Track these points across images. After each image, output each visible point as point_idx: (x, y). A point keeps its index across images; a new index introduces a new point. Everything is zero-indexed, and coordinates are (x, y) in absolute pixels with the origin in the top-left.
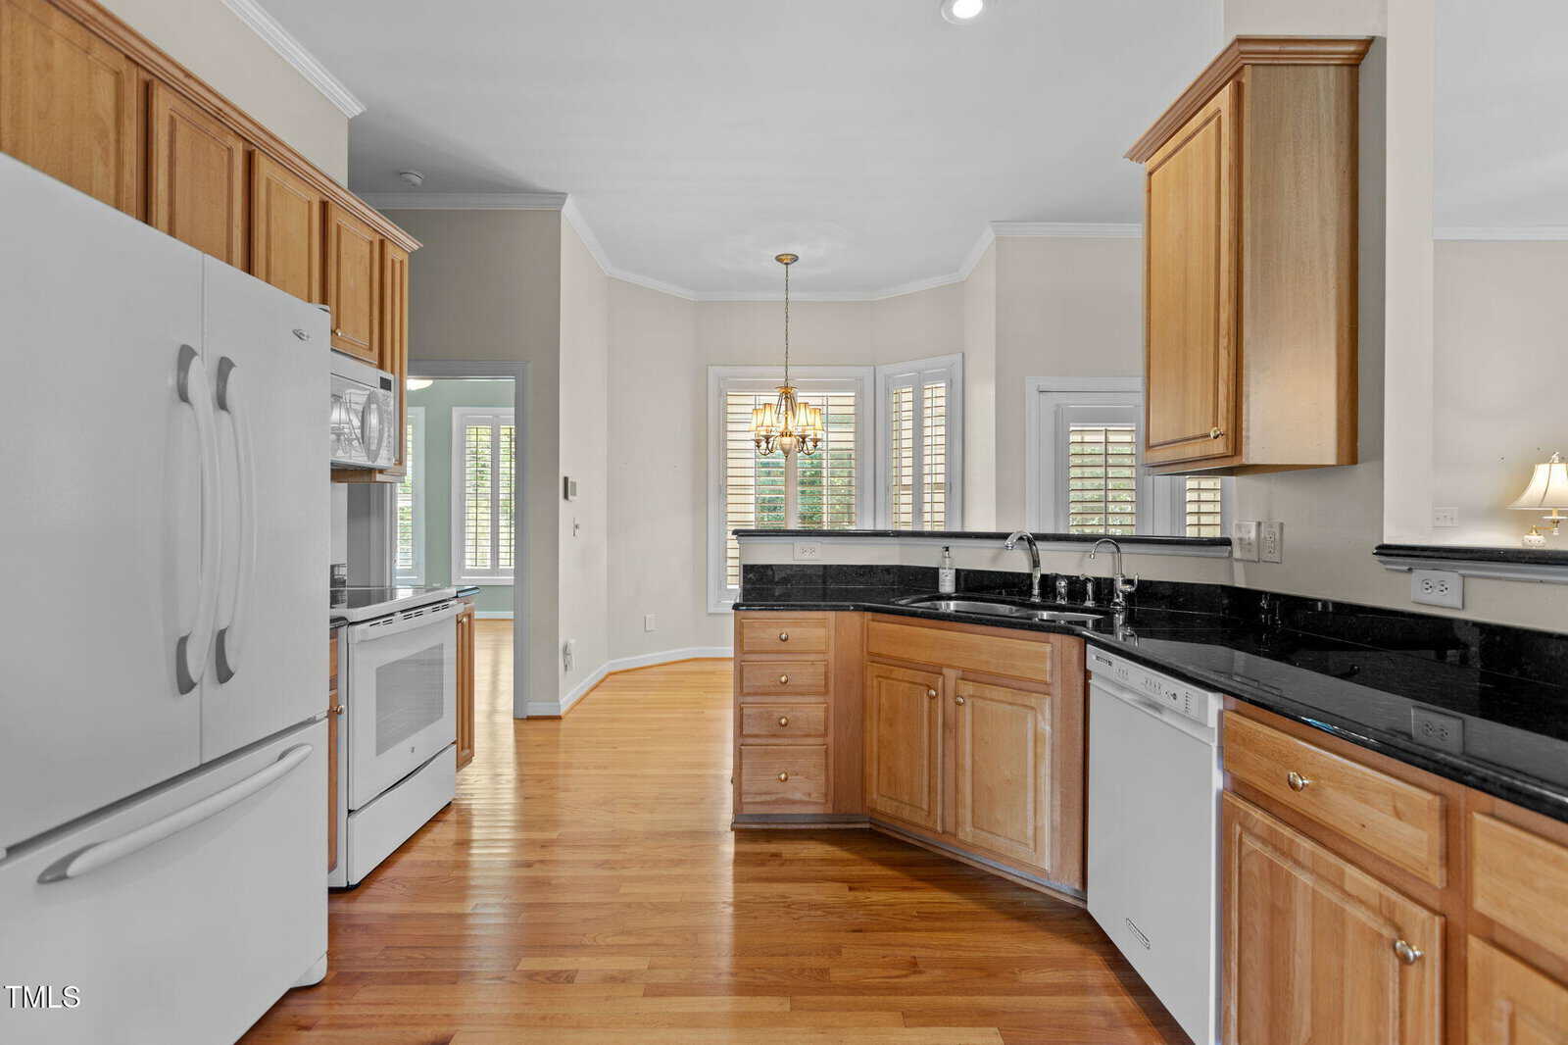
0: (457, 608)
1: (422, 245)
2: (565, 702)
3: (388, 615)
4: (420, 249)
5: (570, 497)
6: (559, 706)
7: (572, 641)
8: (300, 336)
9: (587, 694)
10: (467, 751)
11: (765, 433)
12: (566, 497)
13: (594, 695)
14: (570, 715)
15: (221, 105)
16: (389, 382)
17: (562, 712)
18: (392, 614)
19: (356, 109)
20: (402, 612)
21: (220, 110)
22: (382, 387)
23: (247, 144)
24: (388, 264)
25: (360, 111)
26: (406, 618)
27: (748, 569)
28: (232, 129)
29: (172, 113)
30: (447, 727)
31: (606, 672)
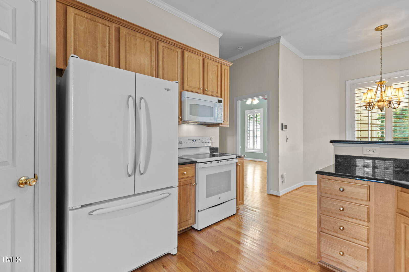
0: (236, 161)
1: (233, 64)
2: (281, 193)
3: (211, 161)
4: (233, 65)
5: (284, 130)
6: (279, 193)
7: (285, 174)
8: (167, 89)
9: (292, 191)
10: (241, 201)
11: (368, 102)
12: (282, 129)
13: (296, 192)
14: (282, 197)
15: (174, 42)
16: (221, 101)
17: (280, 195)
18: (212, 161)
19: (220, 35)
20: (215, 161)
21: (174, 43)
22: (219, 102)
23: (182, 50)
24: (223, 71)
25: (222, 35)
26: (217, 162)
27: (337, 157)
28: (178, 47)
29: (163, 47)
30: (233, 193)
31: (303, 185)
